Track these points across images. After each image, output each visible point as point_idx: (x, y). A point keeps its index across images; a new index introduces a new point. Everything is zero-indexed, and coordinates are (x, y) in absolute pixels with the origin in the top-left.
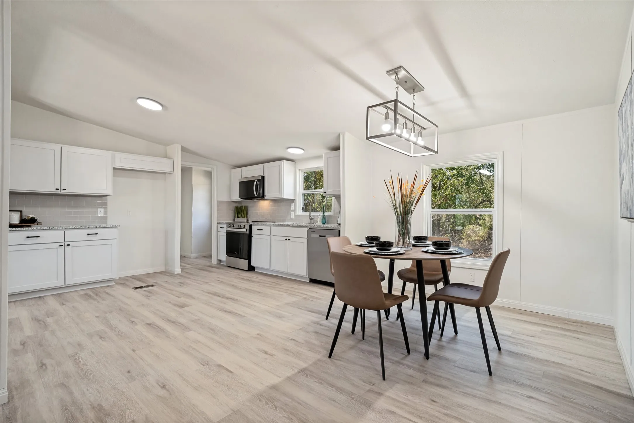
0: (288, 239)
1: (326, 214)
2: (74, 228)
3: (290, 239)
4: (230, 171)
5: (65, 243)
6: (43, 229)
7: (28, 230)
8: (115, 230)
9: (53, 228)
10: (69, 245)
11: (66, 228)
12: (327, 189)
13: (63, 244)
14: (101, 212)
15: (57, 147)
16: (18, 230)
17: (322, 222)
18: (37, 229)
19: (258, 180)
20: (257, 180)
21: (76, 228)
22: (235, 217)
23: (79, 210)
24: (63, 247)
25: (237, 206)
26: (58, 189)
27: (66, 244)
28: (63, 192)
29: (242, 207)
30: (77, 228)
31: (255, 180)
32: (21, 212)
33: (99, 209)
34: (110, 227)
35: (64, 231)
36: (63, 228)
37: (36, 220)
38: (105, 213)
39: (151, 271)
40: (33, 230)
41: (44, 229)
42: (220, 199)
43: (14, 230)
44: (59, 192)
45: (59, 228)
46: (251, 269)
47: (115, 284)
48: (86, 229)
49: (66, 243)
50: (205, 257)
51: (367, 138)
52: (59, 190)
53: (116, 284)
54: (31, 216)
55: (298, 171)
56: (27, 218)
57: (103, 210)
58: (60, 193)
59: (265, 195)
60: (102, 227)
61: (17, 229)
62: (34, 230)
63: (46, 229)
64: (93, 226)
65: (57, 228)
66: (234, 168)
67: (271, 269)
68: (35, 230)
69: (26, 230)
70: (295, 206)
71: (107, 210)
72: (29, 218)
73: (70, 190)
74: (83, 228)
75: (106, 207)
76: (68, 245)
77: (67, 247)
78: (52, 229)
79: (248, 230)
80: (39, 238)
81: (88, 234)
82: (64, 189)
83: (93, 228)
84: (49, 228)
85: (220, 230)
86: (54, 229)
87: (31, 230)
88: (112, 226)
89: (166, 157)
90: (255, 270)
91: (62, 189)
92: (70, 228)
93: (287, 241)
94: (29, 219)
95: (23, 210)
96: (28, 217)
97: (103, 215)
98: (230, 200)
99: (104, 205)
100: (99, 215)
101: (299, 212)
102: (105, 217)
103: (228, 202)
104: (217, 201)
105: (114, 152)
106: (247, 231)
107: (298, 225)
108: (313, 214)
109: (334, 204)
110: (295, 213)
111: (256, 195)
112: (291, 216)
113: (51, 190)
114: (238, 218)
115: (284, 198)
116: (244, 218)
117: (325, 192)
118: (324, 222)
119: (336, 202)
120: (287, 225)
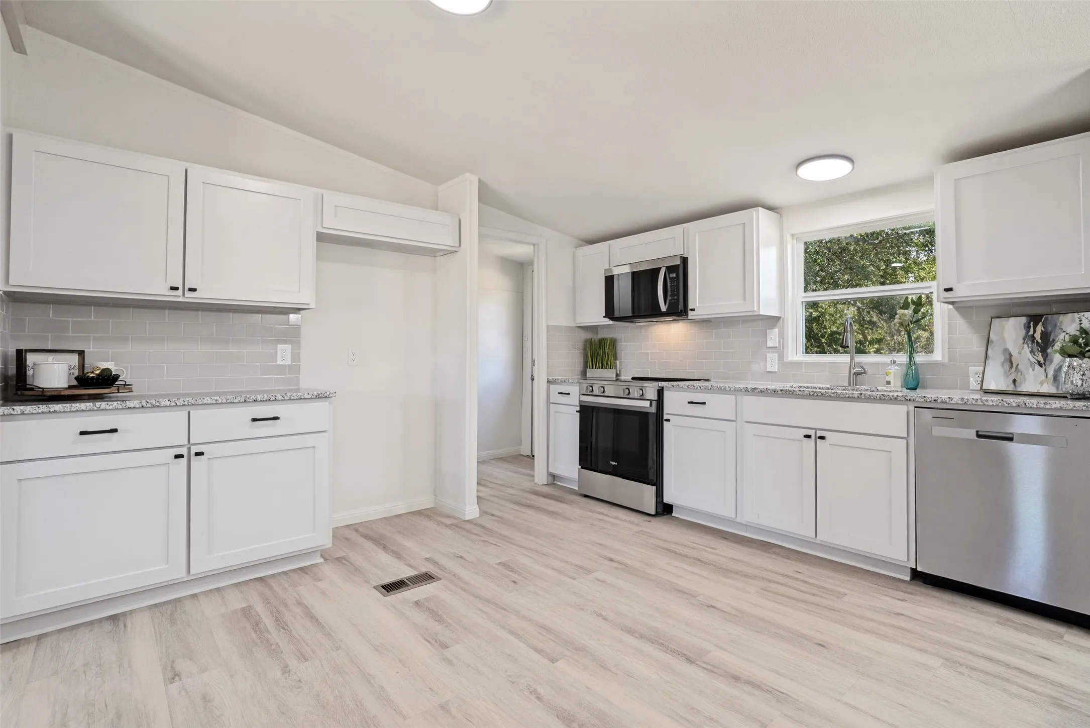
0: (813, 437)
1: (920, 358)
2: (214, 402)
3: (822, 438)
4: (574, 254)
5: (189, 449)
6: (128, 406)
7: (83, 411)
8: (323, 405)
9: (157, 404)
10: (201, 454)
11: (193, 402)
12: (959, 280)
13: (184, 451)
14: (283, 354)
15: (175, 168)
16: (55, 412)
17: (904, 381)
18: (111, 407)
19: (670, 269)
20: (667, 267)
21: (220, 401)
22: (586, 366)
24: (184, 461)
25: (591, 339)
26: (176, 289)
27: (194, 449)
28: (190, 297)
29: (602, 341)
30: (224, 401)
31: (660, 268)
32: (81, 353)
33: (280, 347)
34: (311, 398)
35: (189, 413)
36: (186, 403)
37: (116, 377)
38: (296, 357)
39: (401, 508)
40: (99, 409)
41: (132, 405)
42: (553, 323)
43: (43, 413)
44: (177, 296)
45: (173, 404)
46: (665, 509)
47: (322, 560)
48: (249, 404)
49: (192, 448)
50: (501, 459)
52: (179, 292)
53: (325, 560)
54: (104, 365)
55: (789, 242)
56: (93, 372)
57: (288, 347)
58: (181, 299)
59: (690, 307)
60: (290, 399)
61: (52, 410)
62: (103, 410)
63: (137, 406)
64: (266, 396)
65: (168, 403)
66: (581, 246)
67: (738, 520)
68: (105, 410)
69: (77, 411)
70: (782, 335)
71: (299, 350)
72: (98, 372)
73: (207, 293)
74: (239, 402)
75: (298, 342)
76: (198, 454)
77: (195, 461)
78: (154, 406)
79: (654, 403)
80: (115, 434)
81: (254, 420)
82: (191, 290)
83: (267, 401)
84: (144, 404)
85: (555, 398)
86: (158, 406)
87: (93, 410)
88: (315, 393)
89: (441, 211)
90: (673, 515)
91: (187, 288)
92: (205, 401)
93: (811, 441)
94: (98, 375)
95: (86, 350)
96: (98, 368)
97: (288, 362)
98: (574, 325)
99: (293, 335)
100: (280, 362)
101: (796, 352)
102: (295, 368)
103: (570, 329)
104: (548, 326)
105: (320, 191)
106: (651, 405)
107: (861, 394)
108: (861, 359)
109: (951, 329)
110: (781, 357)
111: (664, 308)
112: (772, 364)
113: (158, 289)
114: (596, 368)
115: (761, 314)
116: (609, 369)
117: (950, 290)
118: (913, 381)
119: (960, 322)
120: (812, 393)
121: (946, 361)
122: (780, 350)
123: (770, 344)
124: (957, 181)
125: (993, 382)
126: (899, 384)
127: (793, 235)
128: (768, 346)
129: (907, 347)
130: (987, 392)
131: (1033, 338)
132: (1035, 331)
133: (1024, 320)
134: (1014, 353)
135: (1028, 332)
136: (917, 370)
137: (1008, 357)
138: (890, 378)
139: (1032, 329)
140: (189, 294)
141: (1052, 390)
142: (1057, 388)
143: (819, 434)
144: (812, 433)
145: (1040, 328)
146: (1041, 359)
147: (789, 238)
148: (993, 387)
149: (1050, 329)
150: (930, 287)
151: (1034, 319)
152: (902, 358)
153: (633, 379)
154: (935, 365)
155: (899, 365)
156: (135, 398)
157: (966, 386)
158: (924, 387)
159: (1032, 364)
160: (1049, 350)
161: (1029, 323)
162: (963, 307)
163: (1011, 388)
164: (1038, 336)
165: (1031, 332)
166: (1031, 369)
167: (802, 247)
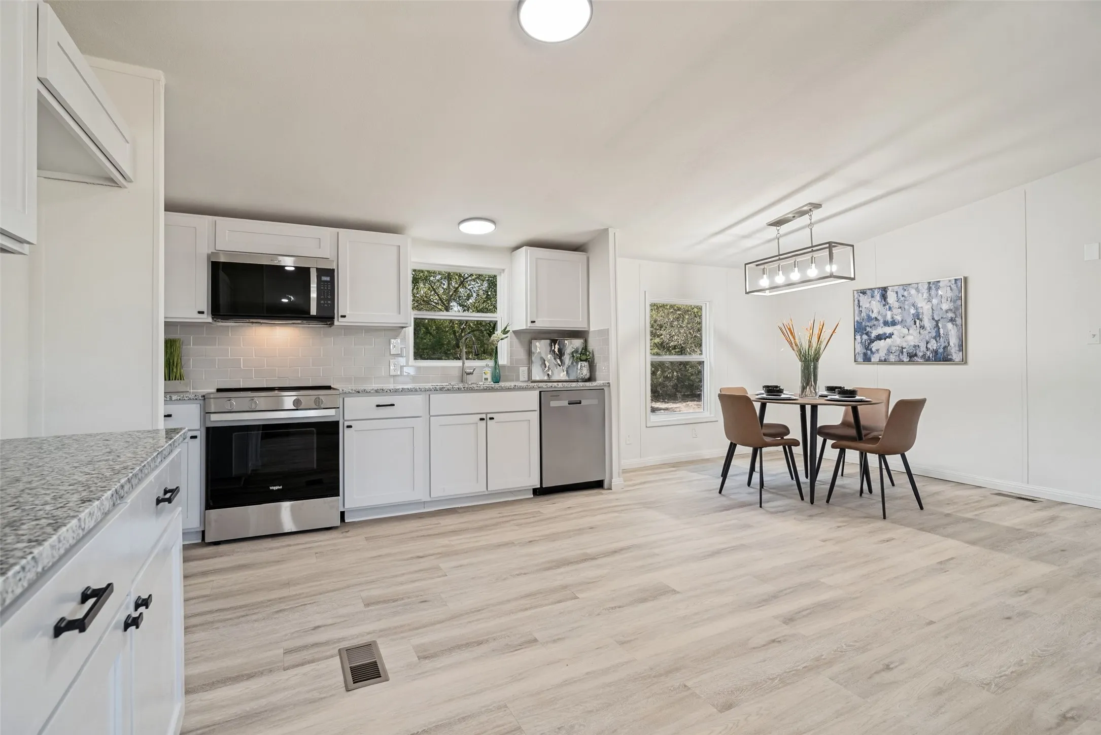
0: (485, 419)
3: (491, 419)
12: (537, 317)
19: (321, 272)
20: (318, 269)
31: (309, 268)
59: (340, 314)
70: (403, 344)
90: (345, 521)
93: (484, 422)
106: (337, 413)
107: (515, 386)
109: (511, 345)
111: (313, 311)
114: (175, 380)
116: (179, 381)
117: (534, 322)
118: (497, 377)
120: (485, 388)
121: (509, 365)
122: (403, 357)
123: (393, 352)
124: (537, 259)
125: (537, 376)
126: (490, 379)
128: (391, 353)
130: (534, 381)
131: (554, 351)
132: (555, 348)
133: (548, 341)
134: (546, 359)
135: (552, 348)
136: (500, 372)
137: (543, 361)
138: (486, 376)
139: (553, 347)
141: (567, 378)
142: (569, 377)
143: (489, 416)
144: (484, 416)
145: (557, 346)
146: (559, 362)
148: (538, 379)
149: (562, 347)
150: (496, 318)
151: (554, 342)
152: (490, 363)
153: (219, 390)
154: (503, 367)
159: (555, 365)
160: (563, 358)
161: (552, 344)
163: (548, 378)
164: (556, 350)
165: (553, 348)
166: (555, 368)
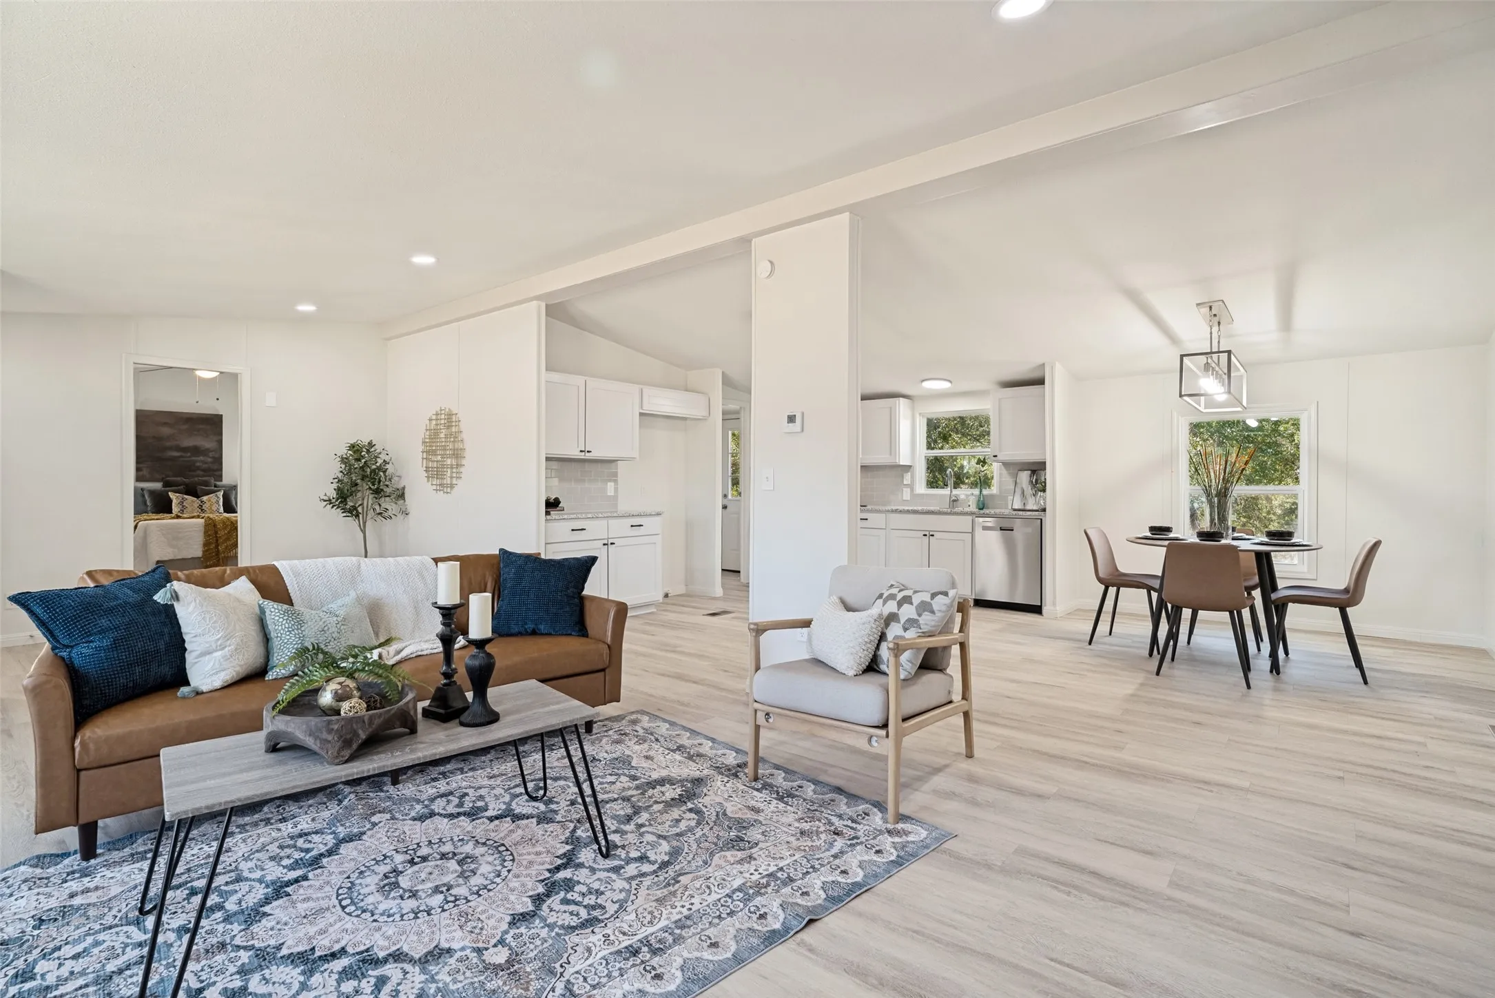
0: (928, 536)
1: (985, 492)
2: (618, 515)
3: (933, 535)
5: (608, 541)
7: (573, 518)
10: (614, 544)
11: (610, 515)
12: (1000, 451)
13: (606, 542)
14: (611, 488)
15: (581, 381)
16: (563, 519)
17: (978, 505)
18: (582, 517)
21: (620, 515)
23: (587, 485)
24: (607, 547)
26: (583, 451)
27: (610, 541)
28: (588, 456)
33: (609, 484)
35: (608, 521)
36: (608, 515)
37: (559, 502)
38: (616, 490)
40: (578, 518)
41: (589, 516)
43: (557, 519)
44: (582, 456)
45: (603, 516)
48: (630, 517)
51: (1181, 396)
52: (583, 453)
54: (554, 496)
55: (918, 419)
56: (550, 499)
57: (612, 484)
58: (584, 457)
60: (646, 515)
63: (591, 517)
64: (637, 513)
65: (601, 515)
68: (580, 518)
69: (571, 518)
70: (912, 477)
71: (616, 484)
72: (552, 499)
73: (596, 454)
74: (627, 516)
75: (617, 481)
76: (612, 544)
77: (610, 548)
78: (596, 517)
80: (584, 531)
81: (632, 526)
82: (588, 452)
83: (637, 515)
84: (593, 515)
86: (598, 517)
87: (576, 519)
89: (686, 390)
91: (587, 450)
92: (614, 515)
93: (927, 538)
94: (553, 501)
97: (612, 494)
99: (613, 477)
100: (610, 495)
101: (921, 488)
102: (615, 497)
105: (641, 386)
107: (955, 512)
108: (955, 492)
109: (1001, 474)
110: (912, 490)
112: (906, 494)
113: (574, 453)
115: (901, 464)
117: (996, 456)
118: (982, 506)
119: (1004, 472)
120: (928, 512)
121: (997, 494)
122: (911, 486)
123: (905, 483)
124: (1000, 400)
125: (1017, 505)
126: (975, 506)
127: (920, 414)
129: (979, 485)
130: (1015, 510)
131: (1033, 482)
132: (1033, 479)
133: (1029, 472)
134: (1025, 490)
135: (1031, 479)
136: (984, 500)
137: (1023, 491)
138: (970, 503)
139: (1032, 477)
140: (587, 454)
143: (932, 533)
144: (927, 533)
145: (1035, 477)
146: (1034, 493)
147: (918, 416)
148: (1016, 507)
150: (989, 452)
151: (1034, 472)
152: (976, 491)
154: (992, 496)
155: (975, 496)
156: (565, 514)
157: (1007, 508)
158: (988, 508)
159: (1030, 494)
161: (1032, 474)
162: (1006, 465)
163: (1023, 508)
166: (1030, 498)
167: (925, 422)
